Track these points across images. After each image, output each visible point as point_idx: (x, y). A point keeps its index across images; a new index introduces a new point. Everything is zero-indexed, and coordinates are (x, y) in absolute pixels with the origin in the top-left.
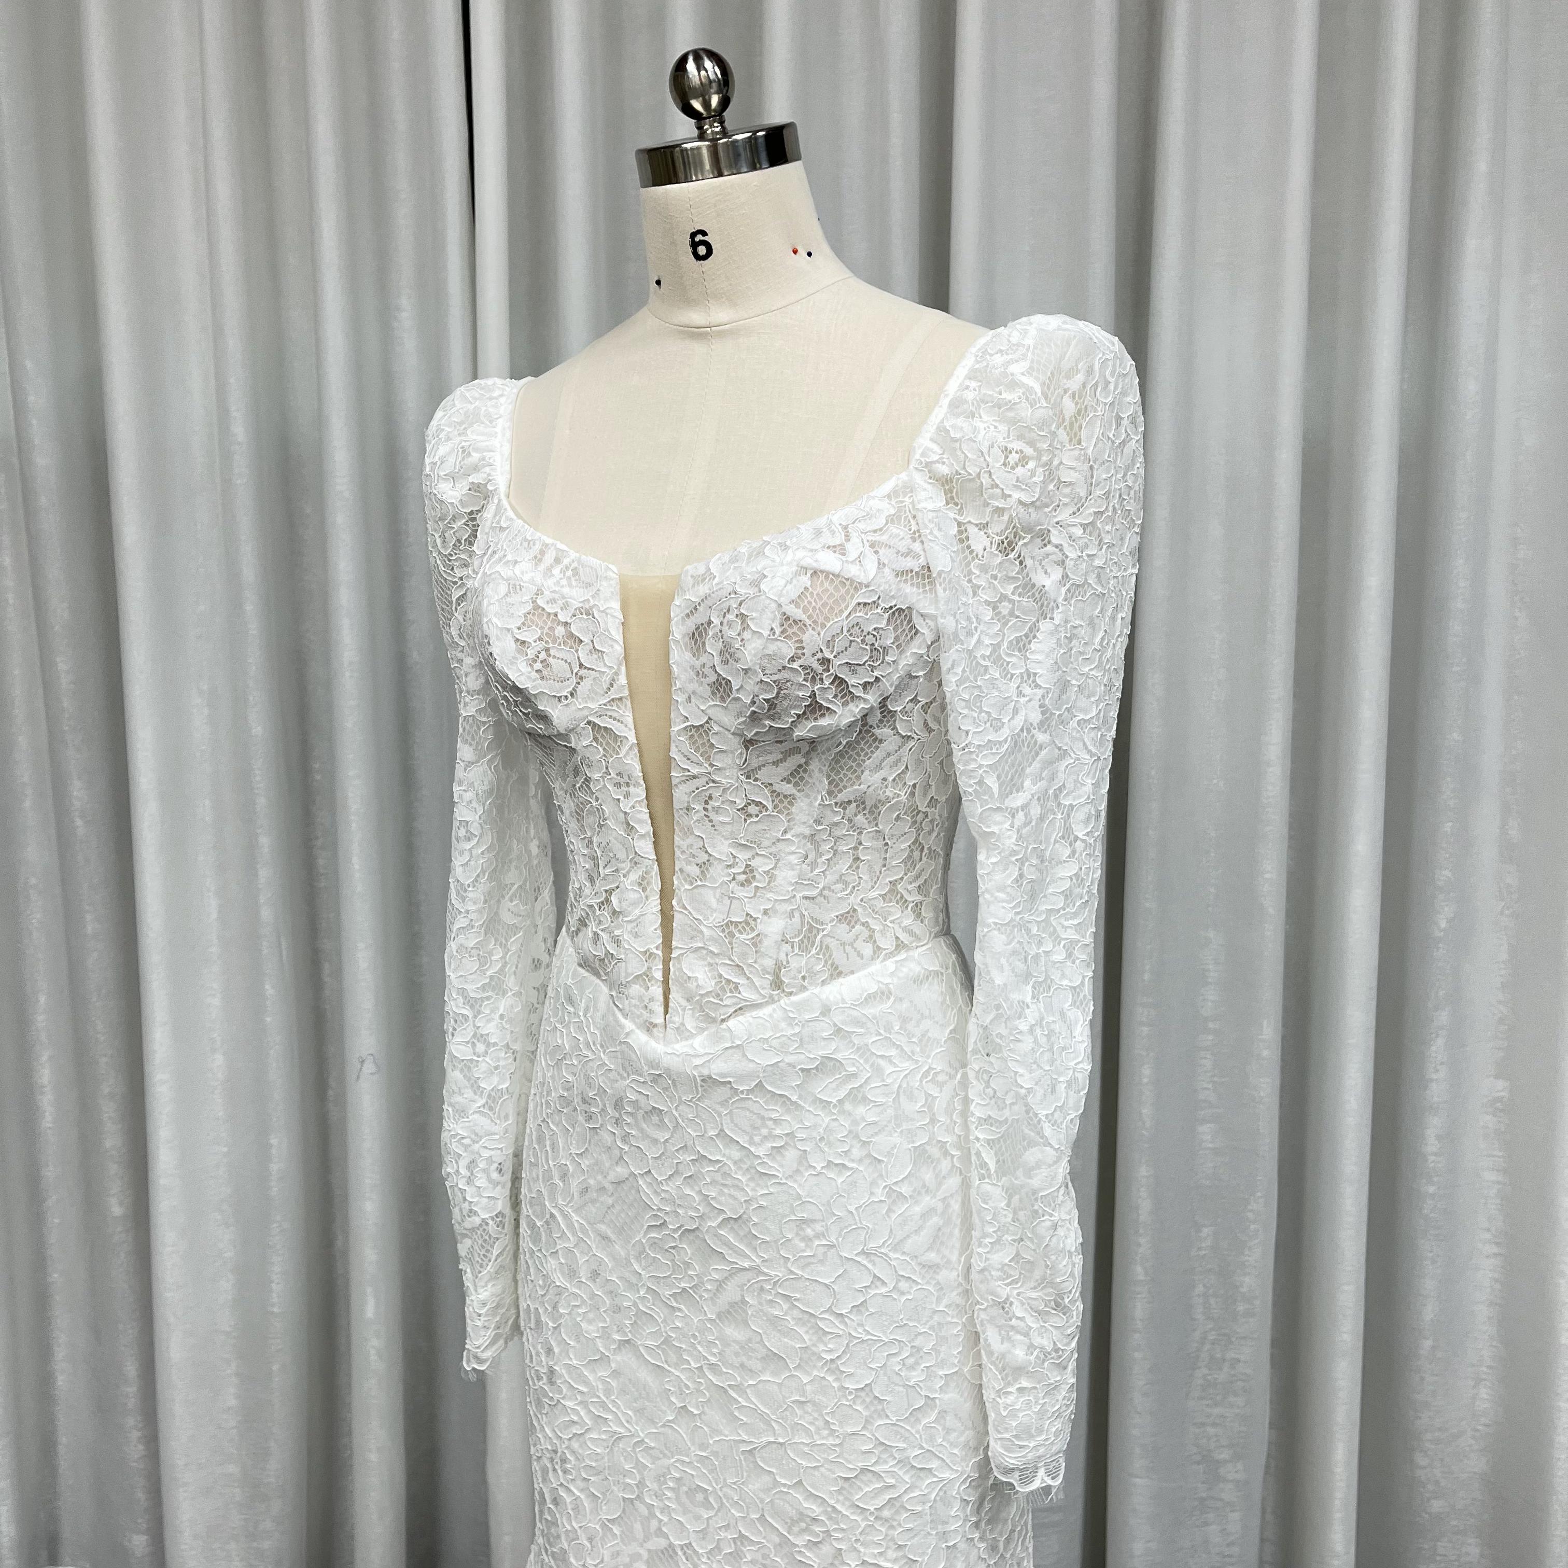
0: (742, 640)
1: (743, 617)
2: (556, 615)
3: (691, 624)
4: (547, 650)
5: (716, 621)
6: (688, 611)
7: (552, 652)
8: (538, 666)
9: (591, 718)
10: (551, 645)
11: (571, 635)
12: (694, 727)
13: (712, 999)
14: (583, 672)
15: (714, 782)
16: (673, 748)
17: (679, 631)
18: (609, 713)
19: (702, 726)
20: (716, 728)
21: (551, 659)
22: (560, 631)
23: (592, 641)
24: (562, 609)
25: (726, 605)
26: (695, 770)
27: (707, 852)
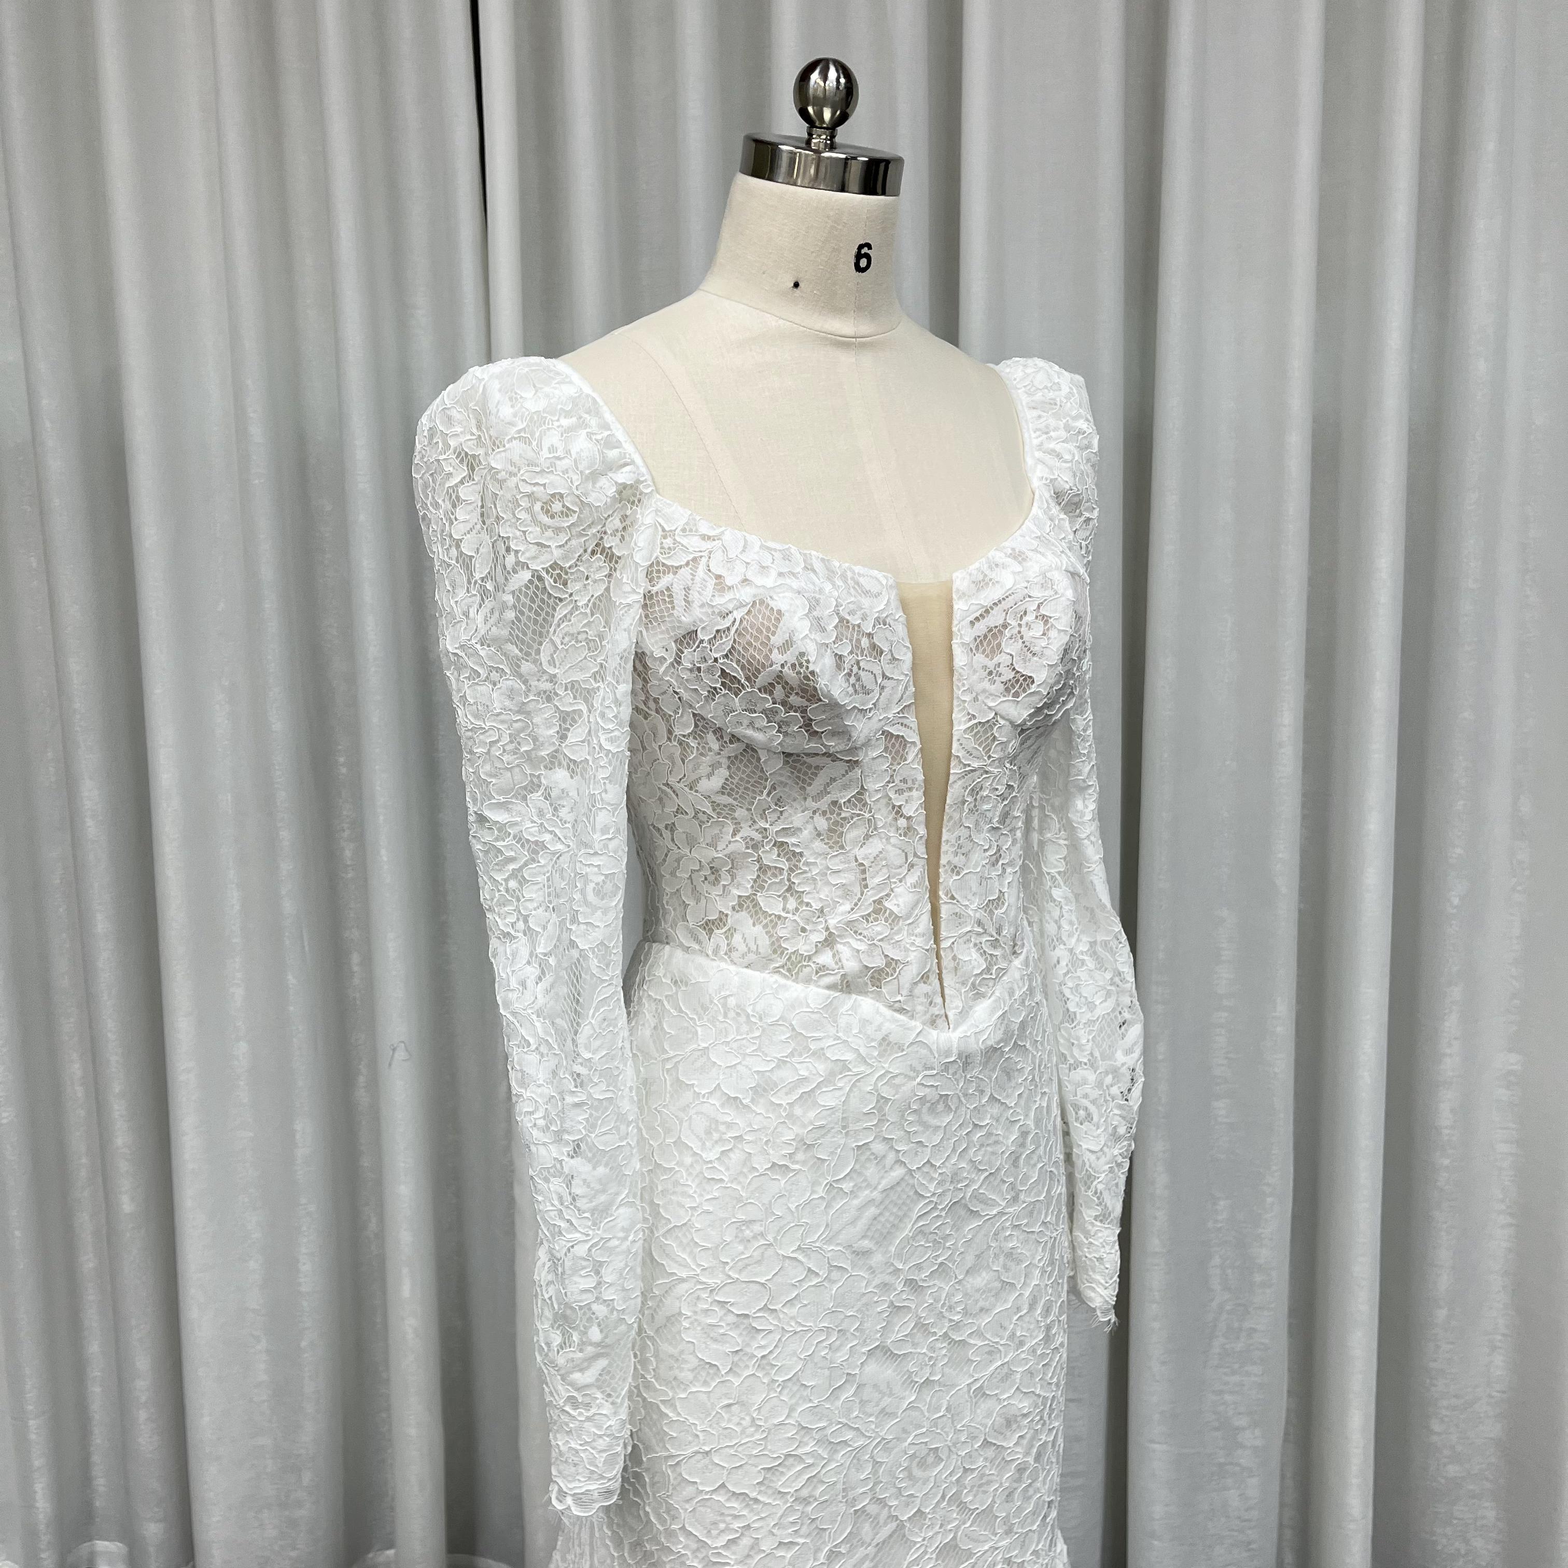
0: (1049, 639)
1: (1045, 619)
2: (859, 626)
3: (981, 627)
4: (858, 663)
5: (1014, 623)
6: (977, 614)
7: (862, 664)
8: (853, 680)
9: (886, 728)
10: (860, 658)
11: (874, 646)
12: (980, 723)
13: (985, 976)
14: (886, 683)
15: (987, 772)
16: (955, 745)
17: (964, 635)
18: (900, 721)
19: (988, 721)
20: (1002, 722)
21: (861, 672)
22: (865, 642)
23: (891, 651)
24: (862, 620)
25: (1023, 608)
26: (976, 765)
27: (972, 840)
